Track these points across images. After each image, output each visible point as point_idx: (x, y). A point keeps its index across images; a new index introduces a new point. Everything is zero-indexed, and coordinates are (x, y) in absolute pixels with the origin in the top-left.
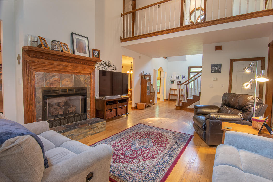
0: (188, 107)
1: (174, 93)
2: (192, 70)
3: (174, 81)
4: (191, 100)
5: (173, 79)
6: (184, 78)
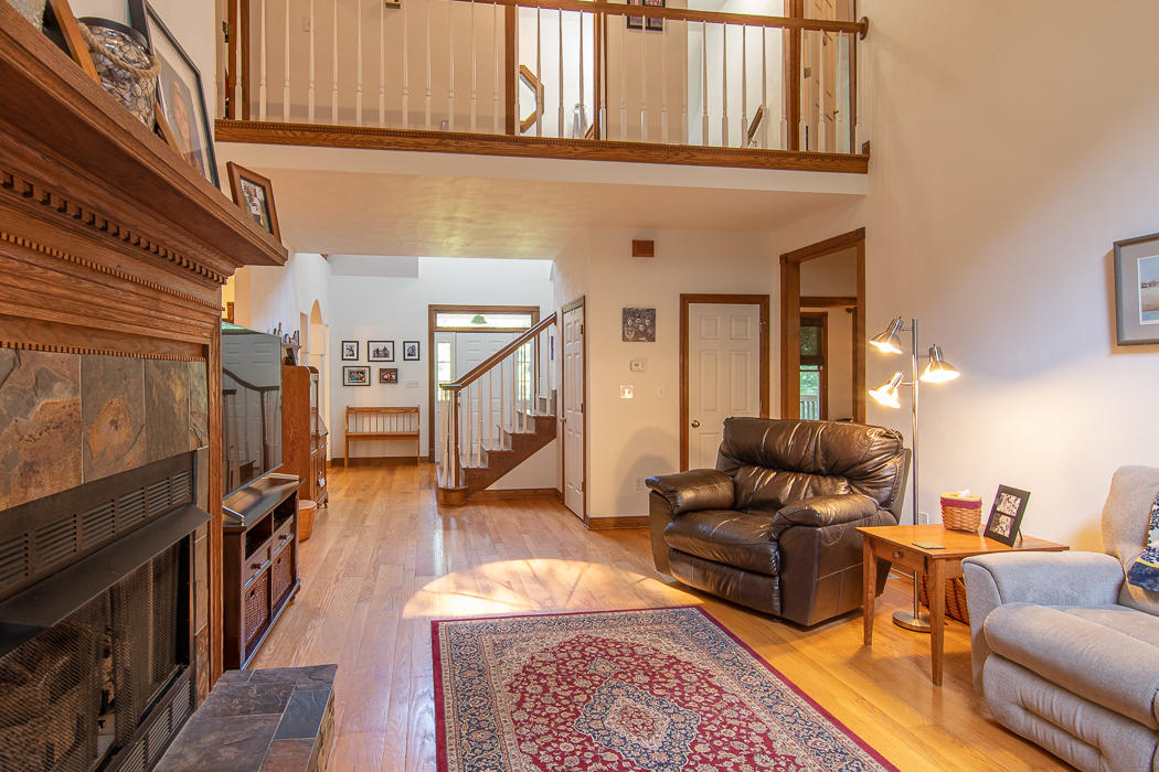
0: (493, 487)
1: (366, 430)
2: (443, 320)
3: (362, 373)
4: (500, 454)
5: (357, 359)
6: (411, 354)
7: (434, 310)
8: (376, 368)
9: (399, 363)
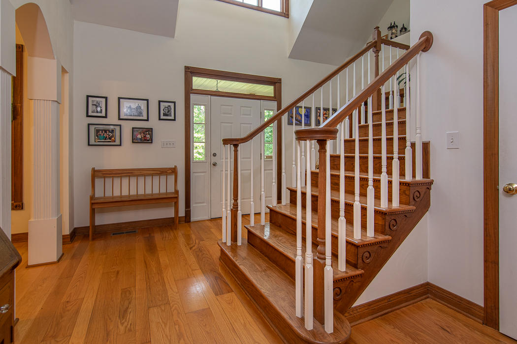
2: (199, 82)
5: (106, 117)
6: (167, 114)
7: (191, 72)
8: (127, 127)
9: (154, 123)
